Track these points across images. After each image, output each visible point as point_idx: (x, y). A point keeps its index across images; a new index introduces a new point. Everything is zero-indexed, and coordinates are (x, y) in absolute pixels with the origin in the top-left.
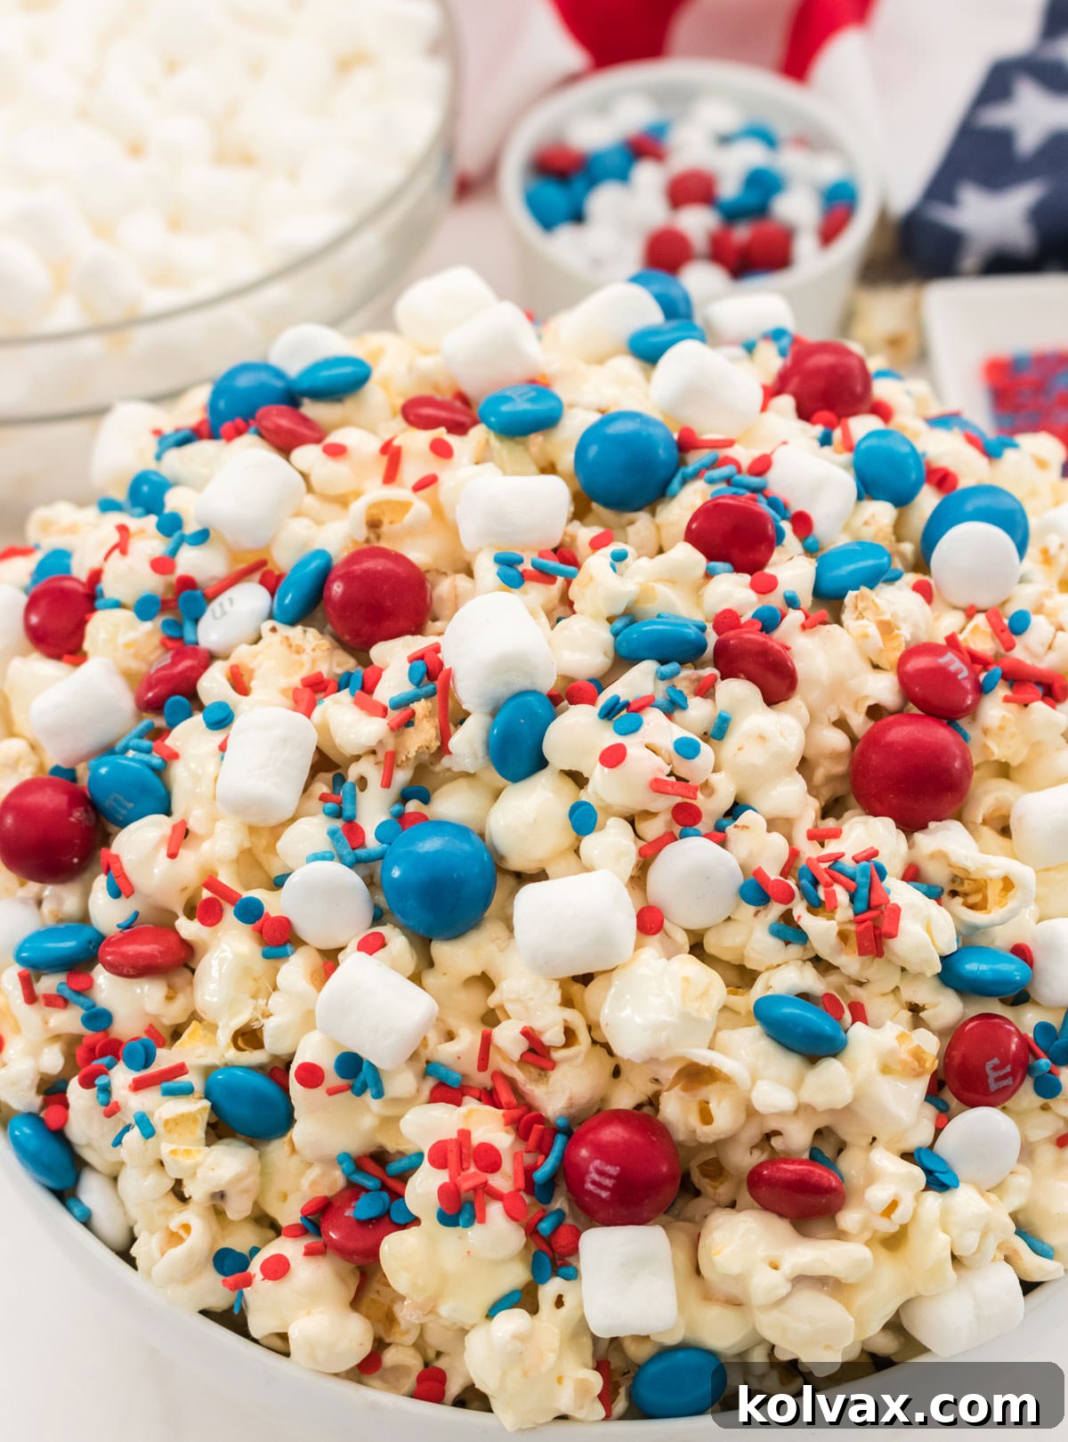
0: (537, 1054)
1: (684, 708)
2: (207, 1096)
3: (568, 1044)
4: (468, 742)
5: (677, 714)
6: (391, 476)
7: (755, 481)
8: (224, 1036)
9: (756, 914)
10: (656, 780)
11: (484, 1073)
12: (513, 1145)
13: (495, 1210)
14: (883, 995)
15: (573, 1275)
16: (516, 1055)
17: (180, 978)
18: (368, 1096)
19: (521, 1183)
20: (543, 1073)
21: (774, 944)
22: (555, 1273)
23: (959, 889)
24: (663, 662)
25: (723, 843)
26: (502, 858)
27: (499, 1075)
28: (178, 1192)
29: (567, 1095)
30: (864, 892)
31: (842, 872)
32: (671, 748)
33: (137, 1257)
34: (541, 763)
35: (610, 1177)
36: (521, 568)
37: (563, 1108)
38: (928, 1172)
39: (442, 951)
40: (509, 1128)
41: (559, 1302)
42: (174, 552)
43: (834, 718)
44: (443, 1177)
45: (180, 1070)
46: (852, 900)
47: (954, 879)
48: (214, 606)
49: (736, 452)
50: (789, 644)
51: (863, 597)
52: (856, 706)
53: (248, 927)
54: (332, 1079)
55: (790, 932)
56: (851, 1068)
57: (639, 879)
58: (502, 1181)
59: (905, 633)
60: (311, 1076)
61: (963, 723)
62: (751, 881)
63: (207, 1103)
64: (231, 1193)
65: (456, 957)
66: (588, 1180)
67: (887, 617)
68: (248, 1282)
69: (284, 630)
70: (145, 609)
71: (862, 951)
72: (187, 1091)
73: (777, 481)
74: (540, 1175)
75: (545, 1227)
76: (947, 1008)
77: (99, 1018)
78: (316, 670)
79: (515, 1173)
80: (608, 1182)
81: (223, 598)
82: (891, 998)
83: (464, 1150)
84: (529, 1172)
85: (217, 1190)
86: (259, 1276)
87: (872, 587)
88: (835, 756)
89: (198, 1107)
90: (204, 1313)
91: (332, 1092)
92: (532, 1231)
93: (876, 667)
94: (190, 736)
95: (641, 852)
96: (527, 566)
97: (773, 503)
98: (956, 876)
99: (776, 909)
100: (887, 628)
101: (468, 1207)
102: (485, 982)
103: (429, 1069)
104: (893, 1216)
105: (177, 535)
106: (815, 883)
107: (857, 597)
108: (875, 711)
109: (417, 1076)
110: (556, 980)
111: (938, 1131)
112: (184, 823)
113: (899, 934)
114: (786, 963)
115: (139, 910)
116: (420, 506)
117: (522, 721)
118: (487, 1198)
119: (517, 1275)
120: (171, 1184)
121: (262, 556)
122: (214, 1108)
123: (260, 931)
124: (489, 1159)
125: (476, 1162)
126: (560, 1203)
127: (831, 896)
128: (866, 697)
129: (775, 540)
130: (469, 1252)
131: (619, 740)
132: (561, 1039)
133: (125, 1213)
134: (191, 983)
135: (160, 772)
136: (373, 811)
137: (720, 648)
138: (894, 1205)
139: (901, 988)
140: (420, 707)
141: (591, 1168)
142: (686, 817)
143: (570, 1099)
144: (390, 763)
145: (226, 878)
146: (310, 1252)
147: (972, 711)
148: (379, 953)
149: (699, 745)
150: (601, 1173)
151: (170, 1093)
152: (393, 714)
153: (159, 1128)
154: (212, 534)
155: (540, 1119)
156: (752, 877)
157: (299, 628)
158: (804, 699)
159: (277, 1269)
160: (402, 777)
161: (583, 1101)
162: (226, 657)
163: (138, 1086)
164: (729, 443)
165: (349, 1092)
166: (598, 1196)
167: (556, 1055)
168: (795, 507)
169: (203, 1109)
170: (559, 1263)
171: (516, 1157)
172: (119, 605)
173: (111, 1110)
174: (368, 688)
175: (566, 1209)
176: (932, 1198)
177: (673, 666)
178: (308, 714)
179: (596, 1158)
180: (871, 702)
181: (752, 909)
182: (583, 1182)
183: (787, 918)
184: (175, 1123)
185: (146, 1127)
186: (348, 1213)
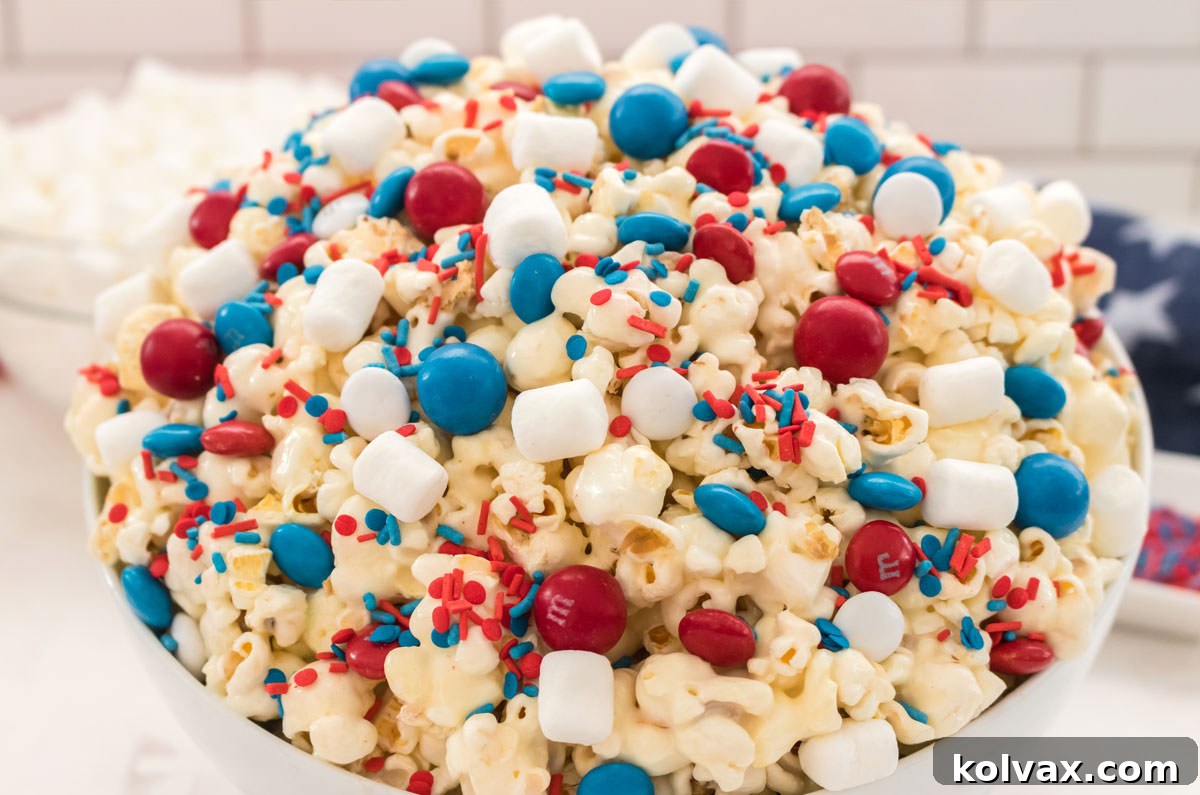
0: (523, 521)
1: (664, 276)
2: (271, 548)
3: (545, 513)
4: (496, 289)
5: (658, 280)
6: (470, 122)
7: (746, 140)
8: (288, 500)
9: (704, 428)
10: (633, 317)
11: (482, 537)
12: (496, 588)
13: (476, 633)
14: (803, 502)
15: (534, 694)
16: (506, 520)
17: (261, 463)
18: (389, 545)
19: (500, 615)
20: (525, 534)
21: (718, 451)
22: (520, 690)
23: (870, 429)
24: (650, 242)
25: (685, 375)
26: (512, 377)
27: (494, 540)
28: (241, 624)
29: (542, 555)
30: (788, 410)
31: (773, 397)
32: (648, 296)
33: (207, 675)
34: (549, 308)
35: (567, 608)
36: (554, 179)
37: (539, 564)
38: (824, 635)
39: (460, 444)
40: (494, 574)
41: (522, 714)
42: (302, 171)
43: (786, 302)
44: (438, 603)
45: (252, 524)
46: (778, 418)
47: (868, 419)
48: (327, 209)
49: (733, 120)
50: (752, 240)
51: (813, 214)
52: (803, 295)
53: (314, 420)
54: (363, 528)
55: (729, 442)
56: (766, 545)
57: (616, 394)
58: (484, 611)
59: (846, 246)
60: (347, 525)
61: (886, 311)
62: (703, 402)
63: (269, 552)
64: (278, 621)
65: (471, 449)
66: (550, 610)
67: (833, 232)
68: (285, 689)
69: (373, 220)
70: (277, 207)
71: (784, 457)
72: (256, 541)
73: (761, 143)
74: (514, 612)
75: (514, 653)
76: (853, 516)
77: (198, 490)
78: (393, 248)
79: (496, 607)
80: (564, 612)
81: (334, 205)
82: (808, 505)
83: (456, 584)
84: (506, 609)
85: (269, 617)
86: (294, 684)
87: (825, 211)
88: (784, 330)
89: (261, 555)
90: (252, 719)
91: (362, 539)
92: (505, 656)
93: (820, 267)
94: (292, 290)
95: (619, 375)
96: (559, 177)
97: (757, 156)
98: (867, 417)
99: (720, 425)
100: (831, 240)
101: (455, 628)
102: (492, 472)
103: (441, 531)
104: (791, 661)
105: (306, 159)
106: (751, 403)
107: (809, 215)
108: (816, 296)
109: (429, 536)
110: (543, 464)
111: (837, 608)
112: (280, 351)
113: (812, 444)
114: (725, 468)
115: (237, 410)
116: (486, 142)
117: (536, 272)
118: (470, 623)
119: (492, 692)
120: (237, 615)
121: (367, 178)
122: (275, 558)
123: (323, 422)
124: (476, 593)
125: (465, 594)
126: (531, 638)
127: (762, 412)
128: (811, 286)
129: (754, 180)
130: (454, 667)
131: (608, 287)
132: (541, 508)
133: (204, 647)
134: (269, 467)
135: (268, 315)
136: (420, 339)
137: (698, 239)
138: (791, 653)
139: (817, 498)
140: (462, 265)
141: (553, 602)
142: (658, 355)
143: (546, 556)
144: (437, 307)
145: (306, 385)
146: (334, 670)
147: (892, 302)
148: (410, 437)
149: (670, 298)
150: (560, 605)
151: (242, 541)
152: (443, 271)
153: (230, 566)
154: (331, 160)
155: (520, 570)
156: (703, 399)
157: (385, 220)
158: (760, 283)
159: (308, 679)
160: (445, 318)
161: (556, 561)
162: (327, 238)
163: (217, 535)
164: (727, 114)
165: (375, 540)
166: (556, 624)
167: (538, 521)
168: (774, 160)
169: (267, 555)
170: (525, 682)
171: (499, 597)
172: (256, 205)
173: (197, 553)
174: (428, 257)
175: (535, 644)
176: (825, 654)
177: (660, 246)
178: (383, 271)
179: (556, 594)
180: (814, 290)
181: (701, 424)
182: (546, 613)
183: (729, 433)
184: (241, 562)
185: (220, 563)
186: (366, 639)
